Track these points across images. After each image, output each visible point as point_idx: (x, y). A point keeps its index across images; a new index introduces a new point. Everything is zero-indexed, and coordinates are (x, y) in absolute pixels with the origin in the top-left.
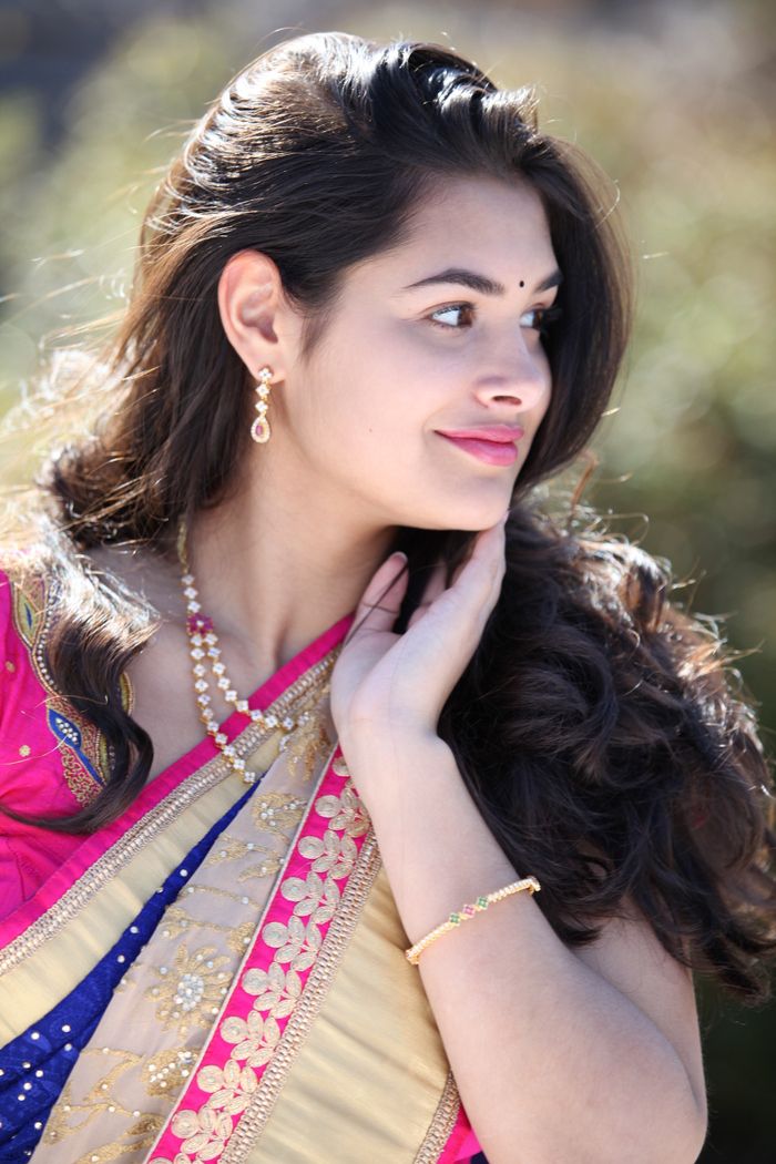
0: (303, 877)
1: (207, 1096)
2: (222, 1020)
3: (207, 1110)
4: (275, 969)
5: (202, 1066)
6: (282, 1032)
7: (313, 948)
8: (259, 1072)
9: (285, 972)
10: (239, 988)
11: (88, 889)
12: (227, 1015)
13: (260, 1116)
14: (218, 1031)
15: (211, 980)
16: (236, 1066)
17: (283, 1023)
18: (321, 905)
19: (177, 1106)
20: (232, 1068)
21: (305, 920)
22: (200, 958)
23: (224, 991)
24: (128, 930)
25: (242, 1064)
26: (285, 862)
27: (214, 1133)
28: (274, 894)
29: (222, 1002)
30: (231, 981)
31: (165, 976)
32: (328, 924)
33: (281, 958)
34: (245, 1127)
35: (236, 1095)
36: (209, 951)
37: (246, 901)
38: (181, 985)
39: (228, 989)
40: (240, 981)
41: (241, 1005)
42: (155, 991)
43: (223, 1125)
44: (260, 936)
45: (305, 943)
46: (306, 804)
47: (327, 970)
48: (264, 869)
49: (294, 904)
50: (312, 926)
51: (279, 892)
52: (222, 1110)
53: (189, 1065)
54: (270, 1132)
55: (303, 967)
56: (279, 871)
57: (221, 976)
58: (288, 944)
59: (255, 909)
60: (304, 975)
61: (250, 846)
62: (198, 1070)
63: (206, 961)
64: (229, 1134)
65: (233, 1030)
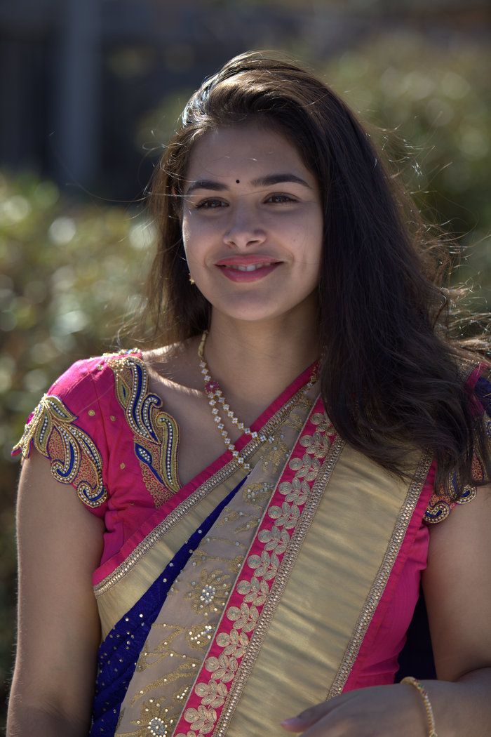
0: (270, 529)
1: (222, 649)
2: (227, 608)
3: (223, 657)
4: (255, 580)
5: (218, 633)
6: (260, 613)
7: (275, 568)
8: (249, 635)
9: (260, 582)
10: (235, 592)
12: (229, 606)
13: (252, 657)
14: (225, 614)
15: (219, 588)
16: (236, 633)
17: (260, 608)
18: (279, 544)
19: (207, 655)
20: (234, 634)
21: (270, 553)
22: (214, 576)
23: (227, 593)
25: (240, 631)
26: (261, 521)
27: (228, 668)
28: (254, 538)
29: (227, 599)
30: (231, 587)
31: (195, 586)
32: (283, 554)
33: (258, 574)
34: (245, 664)
35: (238, 648)
36: (218, 572)
37: (238, 544)
38: (204, 591)
39: (229, 592)
40: (236, 588)
41: (236, 600)
42: (190, 594)
43: (232, 663)
44: (246, 563)
45: (271, 565)
46: (274, 487)
47: (283, 578)
48: (248, 526)
49: (264, 544)
50: (274, 556)
51: (257, 538)
52: (231, 656)
53: (211, 632)
54: (258, 666)
55: (270, 578)
56: (257, 526)
57: (225, 585)
58: (261, 566)
59: (243, 548)
60: (270, 583)
61: (241, 514)
62: (216, 636)
63: (216, 578)
64: (236, 668)
65: (233, 614)
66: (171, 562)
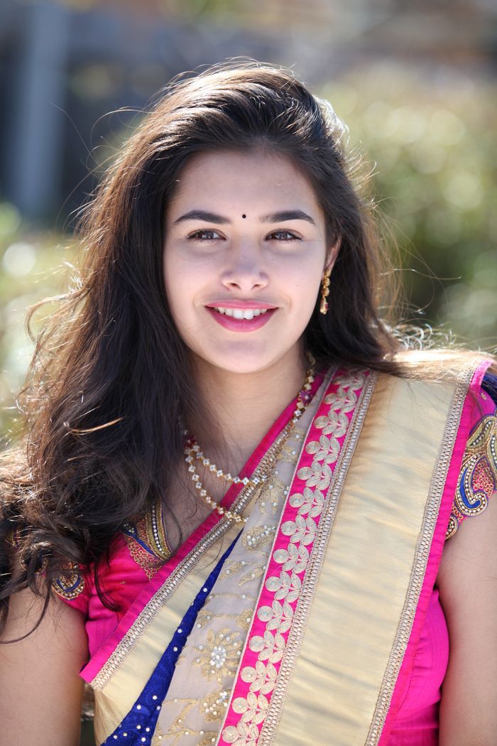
0: (278, 576)
1: (240, 716)
2: (241, 669)
3: (241, 725)
4: (268, 634)
5: (233, 699)
6: (278, 671)
7: (289, 617)
8: (268, 697)
9: (274, 635)
10: (248, 649)
11: (147, 616)
12: (243, 667)
13: (274, 722)
14: (239, 676)
15: (230, 648)
16: (254, 696)
17: (277, 665)
18: (290, 591)
19: (223, 725)
20: (251, 698)
21: (282, 602)
22: (222, 636)
23: (239, 653)
24: (177, 632)
25: (257, 693)
26: (266, 568)
27: (249, 737)
28: (262, 588)
29: (239, 660)
30: (243, 645)
31: (202, 650)
32: (296, 602)
33: (271, 627)
34: (266, 730)
35: (257, 712)
36: (227, 631)
37: (244, 596)
38: (213, 654)
39: (241, 651)
40: (248, 645)
41: (250, 659)
42: (198, 660)
43: (253, 730)
44: (256, 616)
45: (284, 616)
46: (276, 529)
47: (299, 629)
48: (253, 576)
49: (274, 593)
50: (286, 605)
51: (264, 587)
52: (250, 722)
53: (227, 699)
54: (281, 730)
55: (284, 630)
56: (263, 574)
57: (235, 644)
58: (273, 618)
59: (250, 600)
60: (286, 635)
61: (243, 563)
62: (232, 702)
63: (225, 637)
64: (257, 736)
65: (248, 675)
66: (179, 628)
